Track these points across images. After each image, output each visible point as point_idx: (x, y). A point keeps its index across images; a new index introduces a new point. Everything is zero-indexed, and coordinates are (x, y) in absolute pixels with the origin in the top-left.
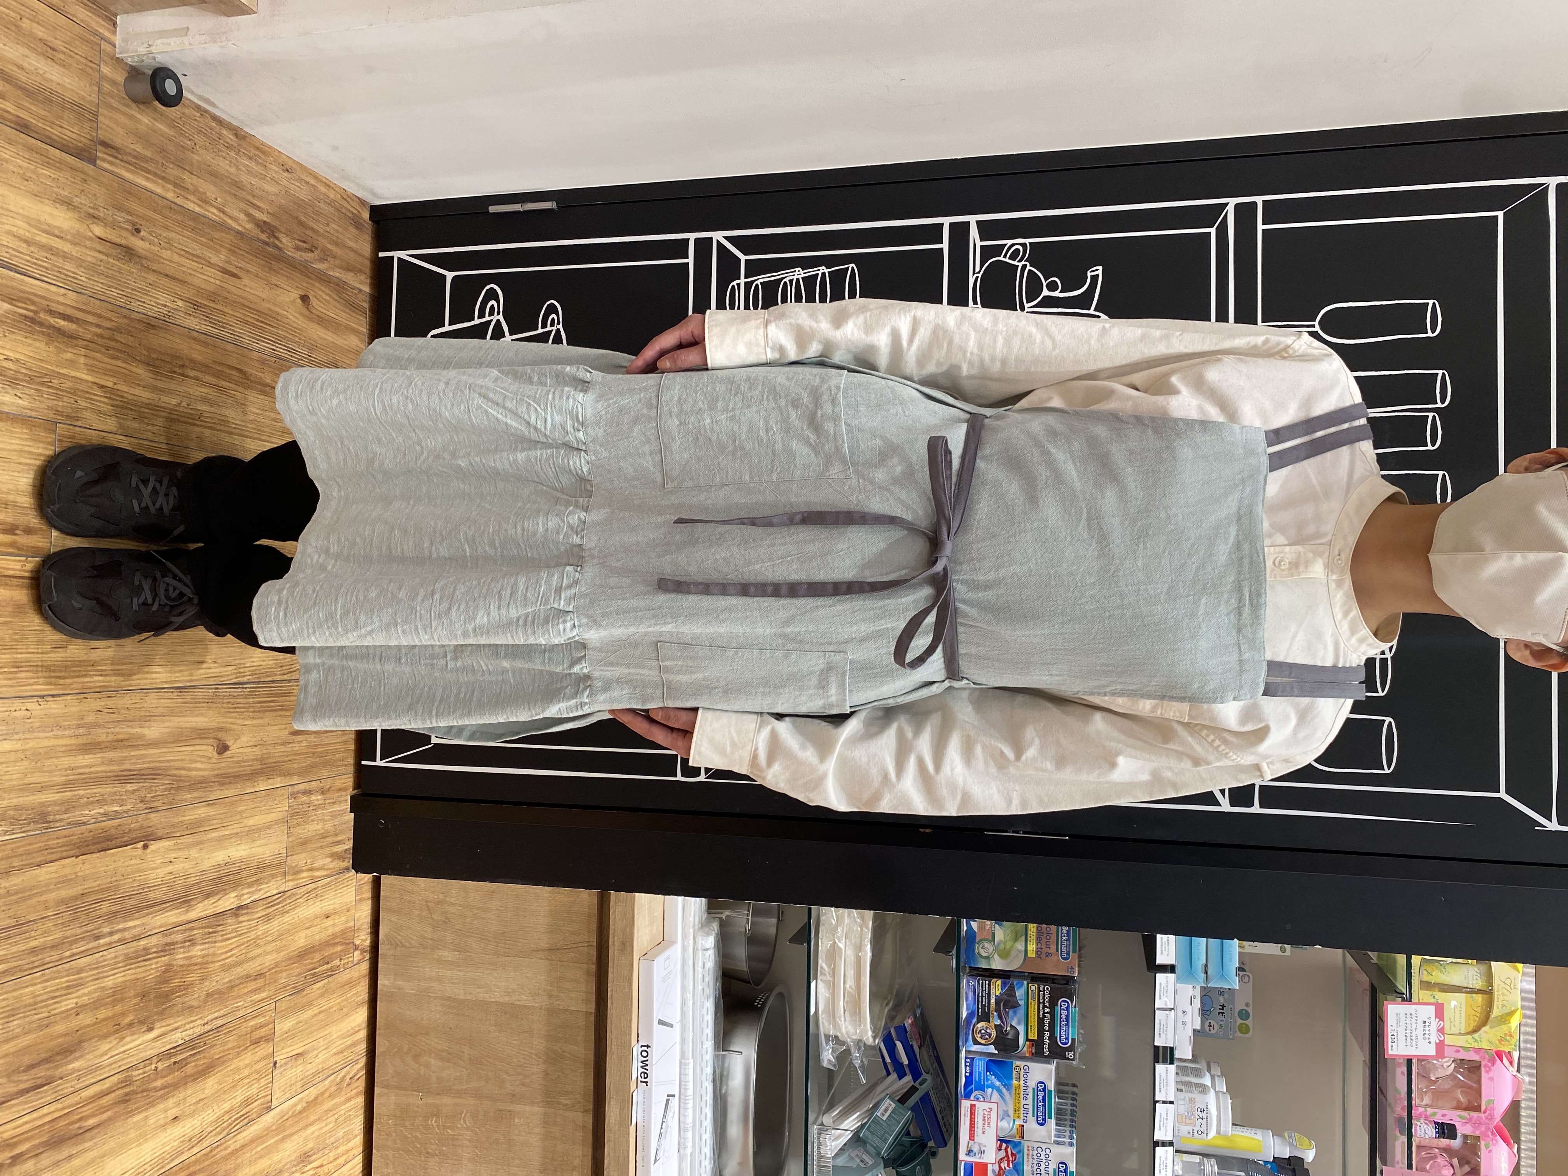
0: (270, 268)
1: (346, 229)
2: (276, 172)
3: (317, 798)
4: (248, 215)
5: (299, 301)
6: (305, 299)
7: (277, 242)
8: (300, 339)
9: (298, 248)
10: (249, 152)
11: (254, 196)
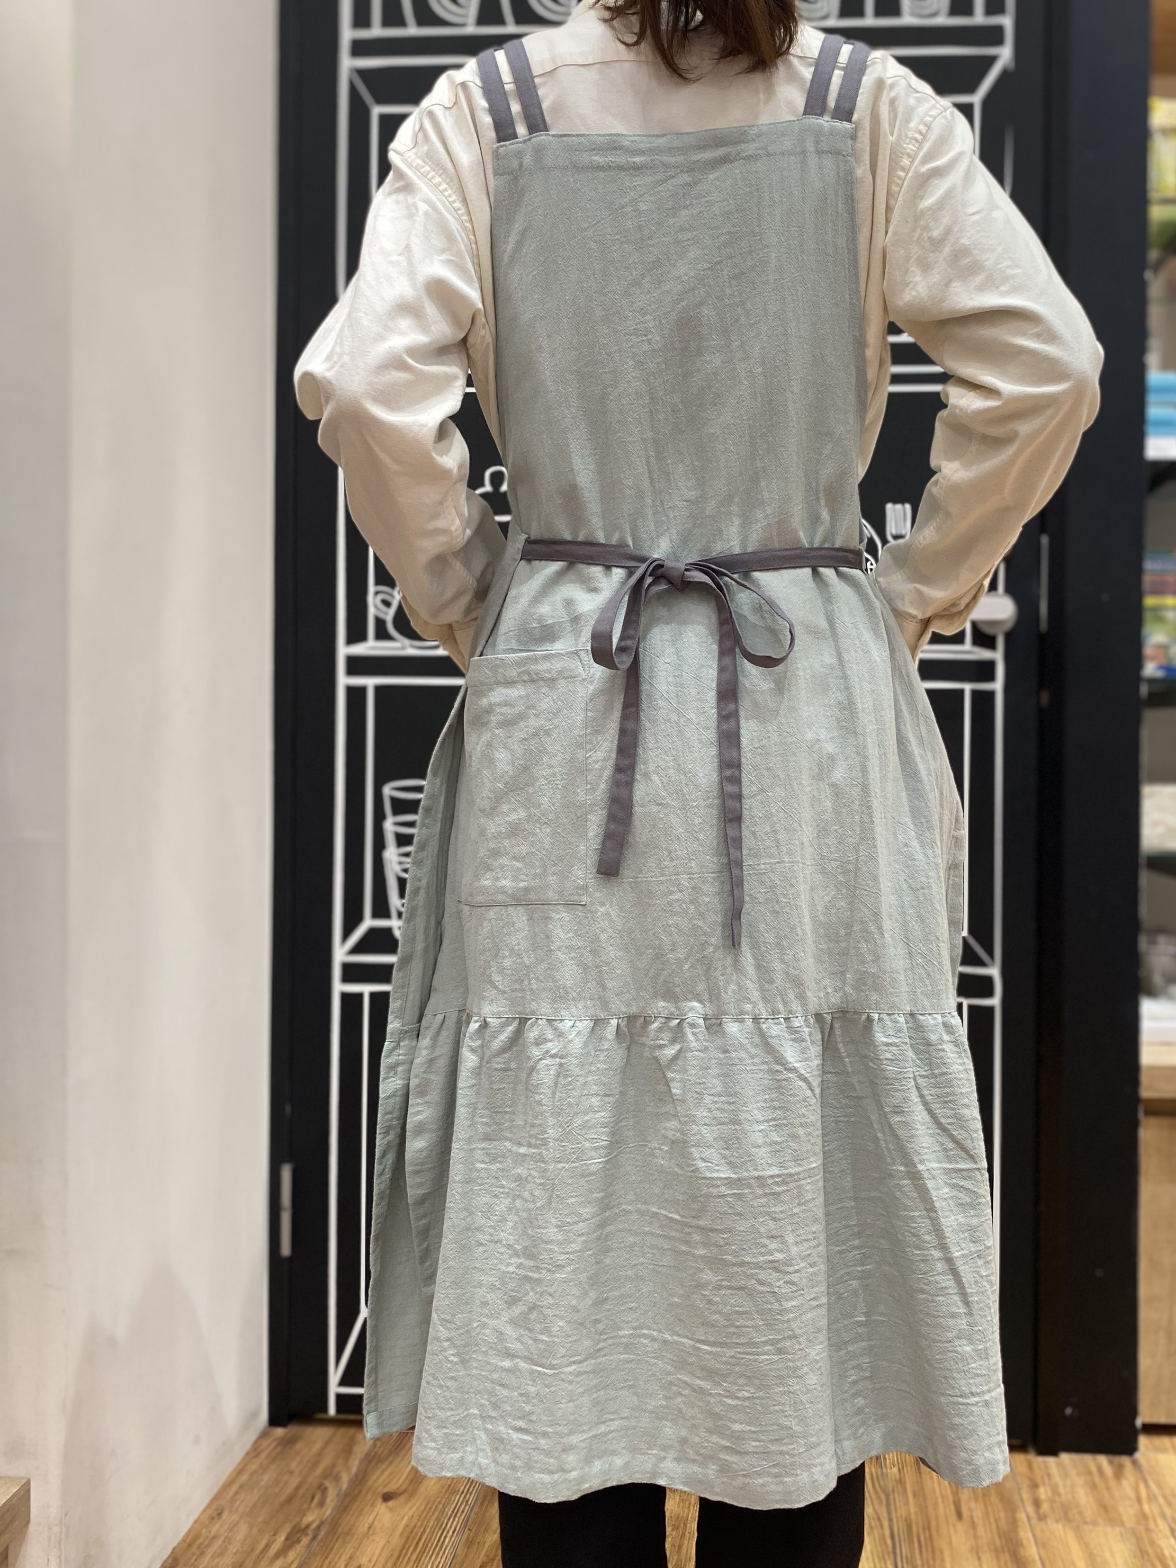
0: (348, 1534)
1: (298, 1453)
2: (221, 1526)
3: (1043, 1493)
4: (277, 1556)
5: (390, 1503)
6: (387, 1497)
7: (314, 1526)
8: (440, 1503)
9: (322, 1504)
10: (194, 1554)
11: (252, 1550)
